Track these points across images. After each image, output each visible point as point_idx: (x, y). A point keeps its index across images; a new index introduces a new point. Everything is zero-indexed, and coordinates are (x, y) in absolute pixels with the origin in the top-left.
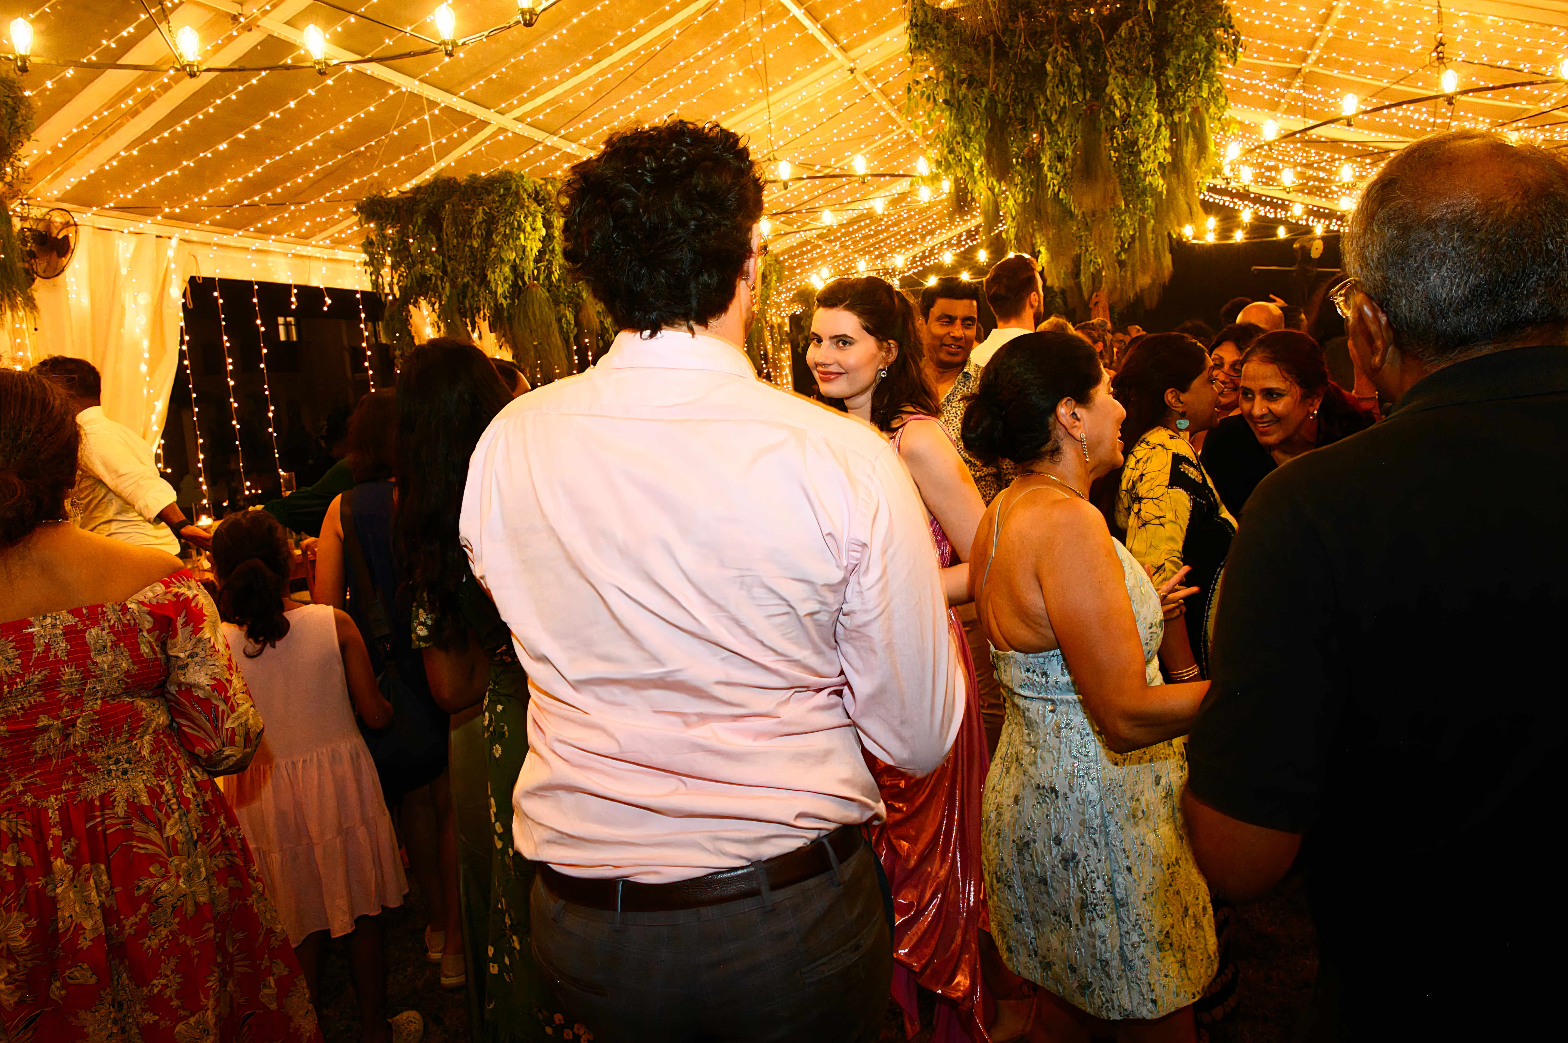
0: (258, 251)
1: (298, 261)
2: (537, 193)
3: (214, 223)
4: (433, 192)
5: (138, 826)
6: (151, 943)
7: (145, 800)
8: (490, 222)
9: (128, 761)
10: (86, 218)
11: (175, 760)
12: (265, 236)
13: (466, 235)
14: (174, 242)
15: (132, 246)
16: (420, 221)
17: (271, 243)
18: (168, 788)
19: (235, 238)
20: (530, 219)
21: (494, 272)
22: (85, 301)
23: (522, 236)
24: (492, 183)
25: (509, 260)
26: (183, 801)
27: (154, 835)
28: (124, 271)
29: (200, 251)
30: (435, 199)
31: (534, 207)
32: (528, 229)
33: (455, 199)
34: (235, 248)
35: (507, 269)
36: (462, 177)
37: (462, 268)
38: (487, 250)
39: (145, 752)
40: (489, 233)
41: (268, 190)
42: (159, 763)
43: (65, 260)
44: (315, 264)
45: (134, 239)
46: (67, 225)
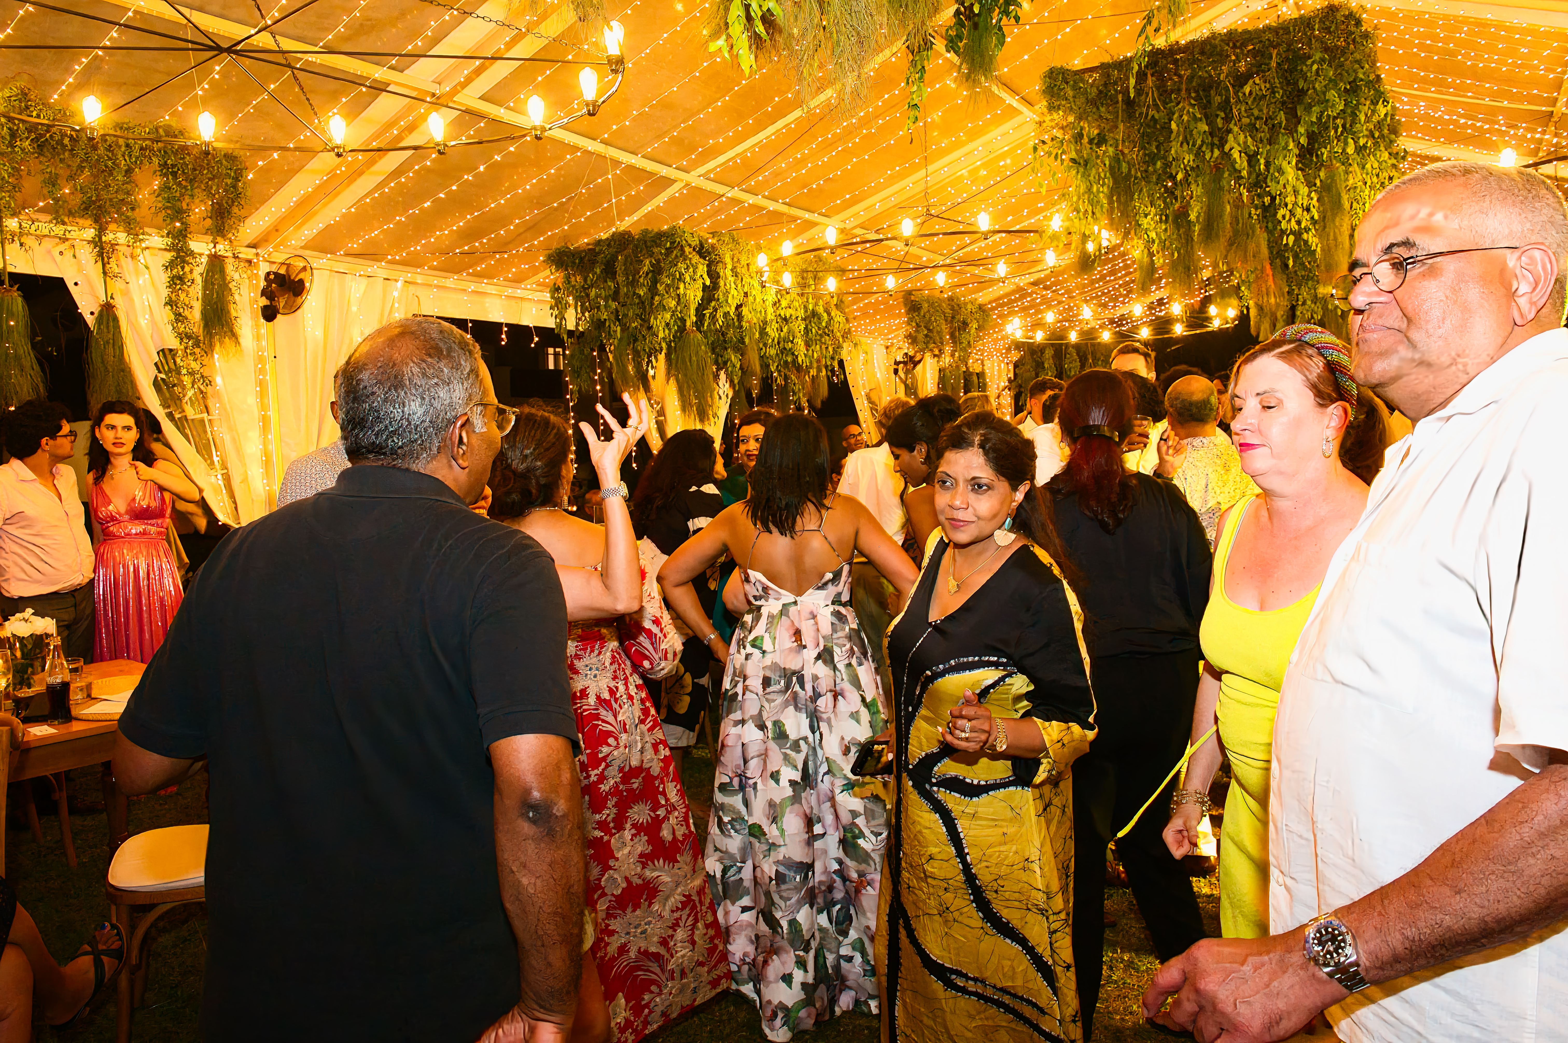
0: (475, 292)
1: (513, 302)
2: (702, 246)
3: (432, 268)
4: (609, 245)
5: (603, 712)
6: (604, 787)
7: (606, 695)
8: (657, 271)
9: (597, 669)
10: (321, 263)
11: (624, 670)
12: (480, 280)
13: (634, 283)
14: (399, 284)
15: (363, 287)
16: (598, 271)
17: (484, 286)
18: (622, 688)
19: (451, 281)
20: (691, 270)
21: (656, 319)
22: (319, 333)
23: (682, 286)
24: (661, 235)
25: (670, 308)
26: (631, 698)
27: (610, 719)
28: (354, 309)
29: (422, 293)
30: (611, 250)
31: (696, 258)
32: (688, 279)
33: (629, 251)
34: (455, 289)
35: (668, 316)
36: (636, 232)
37: (631, 314)
38: (653, 298)
39: (607, 664)
40: (655, 282)
41: (476, 241)
42: (615, 672)
43: (299, 300)
44: (526, 305)
45: (365, 281)
46: (304, 269)
